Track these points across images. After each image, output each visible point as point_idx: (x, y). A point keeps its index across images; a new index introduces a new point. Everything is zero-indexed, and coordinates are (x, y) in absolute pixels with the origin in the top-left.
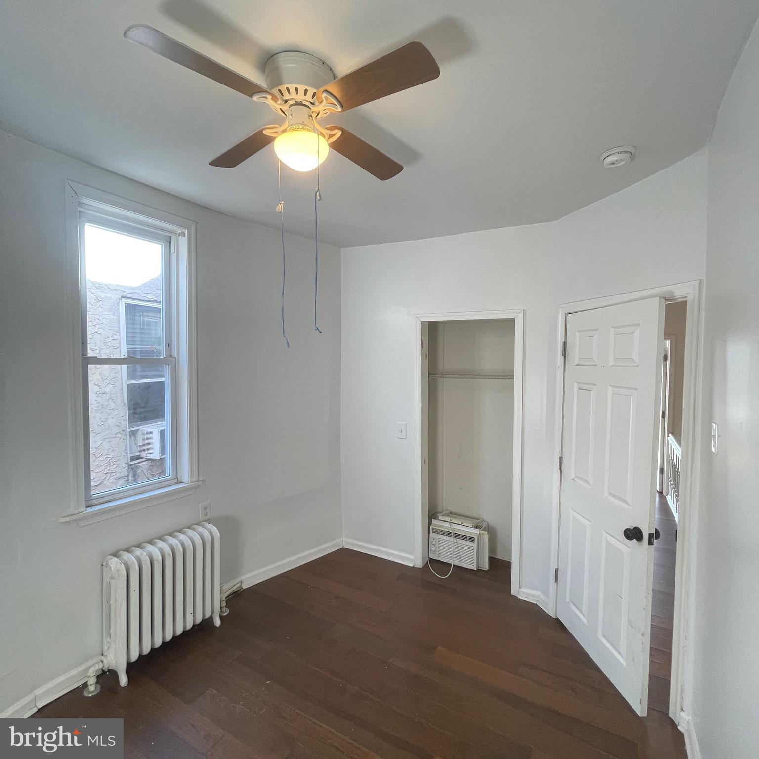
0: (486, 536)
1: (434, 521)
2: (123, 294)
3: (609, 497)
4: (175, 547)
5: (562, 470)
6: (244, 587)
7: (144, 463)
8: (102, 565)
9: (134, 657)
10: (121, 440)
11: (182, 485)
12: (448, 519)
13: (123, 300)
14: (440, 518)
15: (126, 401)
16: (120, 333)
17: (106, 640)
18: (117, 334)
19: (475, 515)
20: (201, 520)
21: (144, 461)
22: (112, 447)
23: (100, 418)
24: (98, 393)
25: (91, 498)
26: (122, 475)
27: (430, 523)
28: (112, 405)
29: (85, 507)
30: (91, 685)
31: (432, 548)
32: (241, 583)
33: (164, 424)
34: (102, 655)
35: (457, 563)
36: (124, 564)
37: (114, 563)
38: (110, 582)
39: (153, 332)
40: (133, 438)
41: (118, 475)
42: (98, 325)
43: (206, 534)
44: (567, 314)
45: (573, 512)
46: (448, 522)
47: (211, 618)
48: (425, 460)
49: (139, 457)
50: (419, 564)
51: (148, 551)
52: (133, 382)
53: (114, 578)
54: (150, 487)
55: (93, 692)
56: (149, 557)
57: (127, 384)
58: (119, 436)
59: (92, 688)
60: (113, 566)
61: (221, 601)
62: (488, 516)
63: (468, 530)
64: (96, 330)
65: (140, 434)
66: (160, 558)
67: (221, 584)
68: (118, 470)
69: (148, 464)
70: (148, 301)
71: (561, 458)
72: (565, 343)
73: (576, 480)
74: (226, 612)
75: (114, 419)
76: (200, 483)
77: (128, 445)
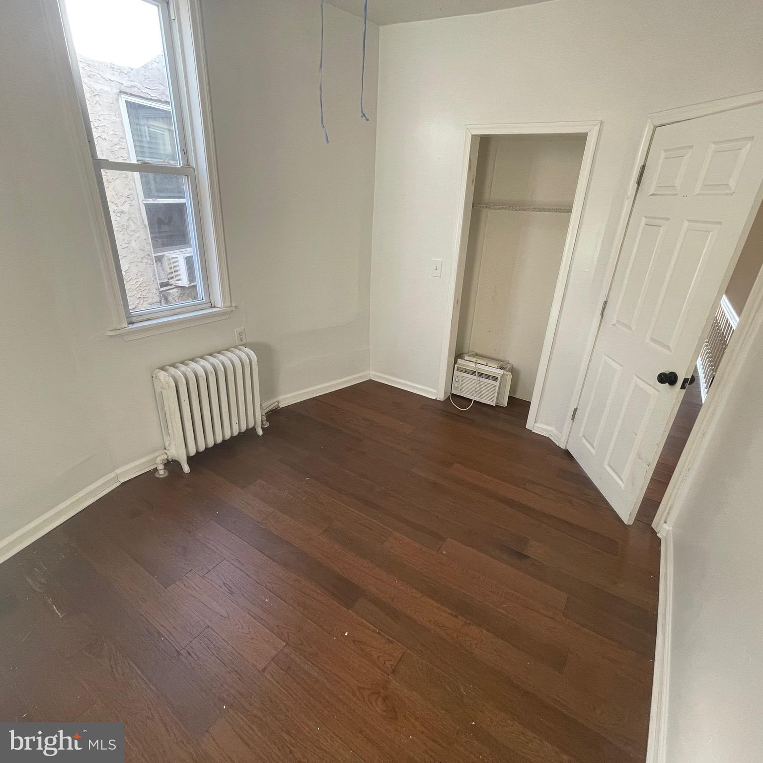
0: (509, 377)
1: (459, 361)
2: (121, 87)
3: (651, 343)
4: (216, 366)
5: (604, 316)
6: (281, 406)
7: (175, 290)
8: (152, 377)
9: (193, 452)
10: (148, 265)
11: (218, 309)
12: (474, 360)
13: (123, 96)
14: (466, 358)
15: (146, 222)
16: (126, 140)
17: (166, 439)
18: (123, 142)
19: (500, 357)
20: (237, 344)
21: (174, 288)
22: (141, 272)
23: (124, 240)
24: (116, 211)
25: (130, 316)
26: (154, 301)
27: (456, 362)
28: (133, 227)
29: (127, 324)
30: (160, 470)
31: (455, 385)
32: (278, 402)
33: (191, 251)
34: (165, 449)
35: (477, 399)
36: (172, 377)
37: (162, 375)
38: (162, 392)
39: (162, 147)
40: (159, 264)
41: (150, 301)
42: (100, 129)
43: (244, 356)
44: (655, 127)
45: (606, 356)
46: (473, 362)
47: (254, 428)
48: (458, 301)
49: (167, 284)
50: (441, 397)
51: (192, 367)
52: (151, 201)
53: (164, 389)
54: (185, 309)
55: (163, 475)
56: (194, 373)
57: (145, 204)
58: (145, 260)
59: (162, 472)
60: (162, 378)
61: (262, 416)
62: (513, 360)
63: (492, 369)
64: (99, 135)
65: (165, 259)
66: (204, 374)
67: (261, 402)
68: (150, 295)
69: (178, 292)
70: (151, 100)
71: (606, 302)
72: (643, 167)
73: (617, 325)
74: (267, 425)
75: (138, 241)
76: (233, 309)
77: (156, 271)
